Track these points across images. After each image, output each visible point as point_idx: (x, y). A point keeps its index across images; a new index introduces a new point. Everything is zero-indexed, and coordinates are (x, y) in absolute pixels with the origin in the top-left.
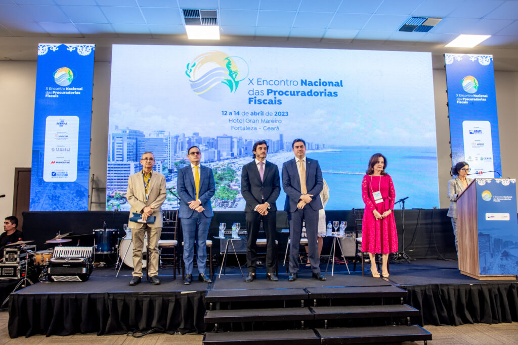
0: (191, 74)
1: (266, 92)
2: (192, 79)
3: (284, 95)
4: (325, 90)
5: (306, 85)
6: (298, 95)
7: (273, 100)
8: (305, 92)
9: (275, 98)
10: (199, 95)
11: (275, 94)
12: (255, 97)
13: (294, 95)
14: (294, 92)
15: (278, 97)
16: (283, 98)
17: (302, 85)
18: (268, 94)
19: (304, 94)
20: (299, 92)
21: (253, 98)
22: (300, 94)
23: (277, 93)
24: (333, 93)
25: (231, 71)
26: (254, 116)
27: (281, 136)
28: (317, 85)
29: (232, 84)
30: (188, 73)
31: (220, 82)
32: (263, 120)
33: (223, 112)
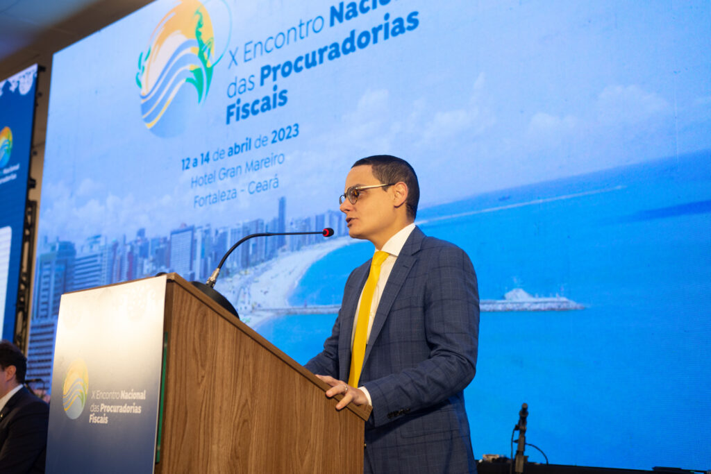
0: (143, 79)
1: (257, 80)
2: (144, 91)
3: (293, 71)
4: (387, 17)
5: (341, 20)
6: (321, 61)
7: (270, 94)
8: (336, 45)
9: (275, 88)
10: (152, 130)
11: (275, 79)
12: (239, 101)
13: (314, 63)
14: (314, 54)
15: (282, 83)
16: (291, 83)
17: (332, 24)
18: (262, 83)
19: (335, 51)
20: (325, 49)
21: (233, 106)
22: (326, 54)
23: (279, 72)
24: (405, 18)
25: (201, 44)
26: (234, 157)
27: (282, 204)
28: (368, 9)
29: (201, 80)
30: (139, 77)
31: (183, 81)
32: (249, 164)
33: (183, 161)
